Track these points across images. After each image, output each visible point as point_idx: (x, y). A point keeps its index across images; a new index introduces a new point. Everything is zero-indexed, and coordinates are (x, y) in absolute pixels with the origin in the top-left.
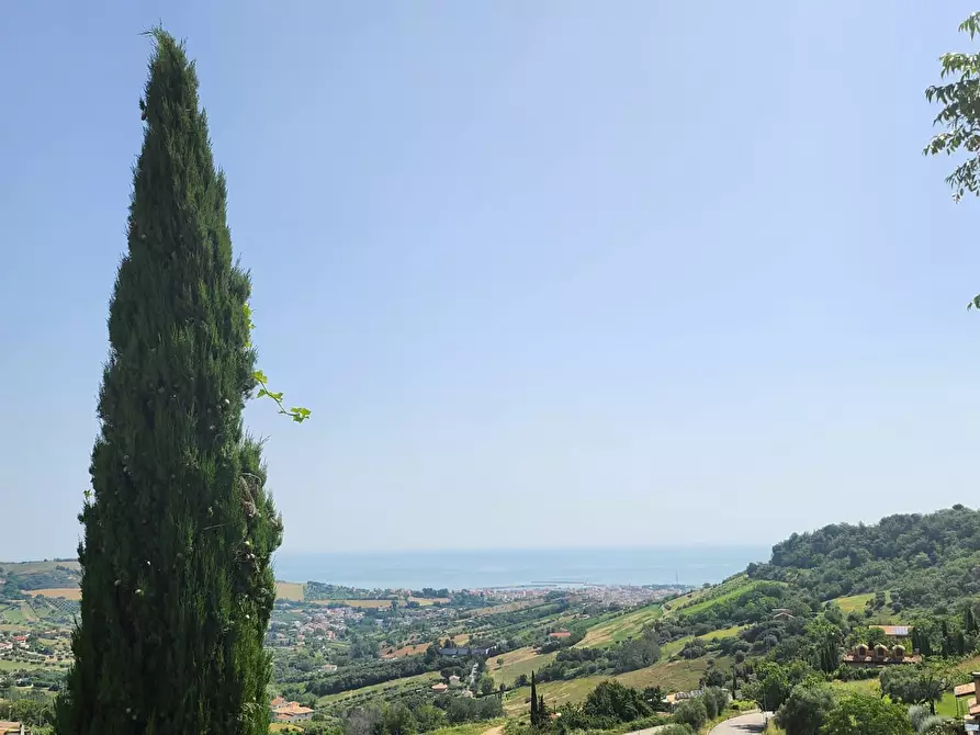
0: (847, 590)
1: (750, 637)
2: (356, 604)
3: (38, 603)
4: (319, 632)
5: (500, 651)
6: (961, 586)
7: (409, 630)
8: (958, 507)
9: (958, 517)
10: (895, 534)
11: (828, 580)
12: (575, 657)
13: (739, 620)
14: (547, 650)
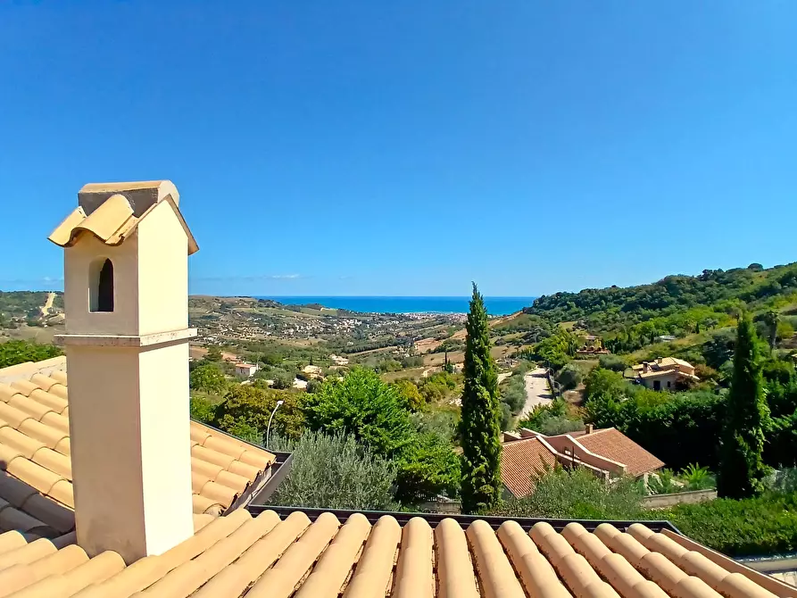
0: (565, 319)
1: (525, 337)
2: (358, 318)
3: (234, 313)
4: (344, 329)
5: (418, 339)
6: (613, 319)
7: (380, 329)
8: (614, 286)
9: (614, 290)
10: (586, 297)
11: (557, 315)
12: (451, 343)
13: (519, 330)
14: (438, 339)
